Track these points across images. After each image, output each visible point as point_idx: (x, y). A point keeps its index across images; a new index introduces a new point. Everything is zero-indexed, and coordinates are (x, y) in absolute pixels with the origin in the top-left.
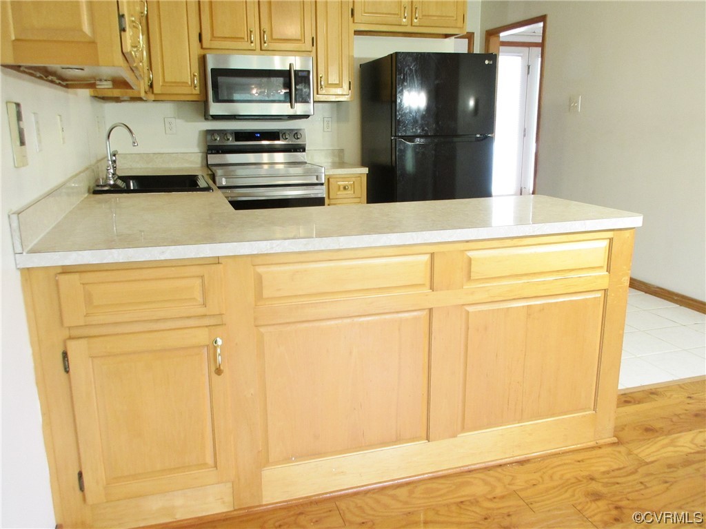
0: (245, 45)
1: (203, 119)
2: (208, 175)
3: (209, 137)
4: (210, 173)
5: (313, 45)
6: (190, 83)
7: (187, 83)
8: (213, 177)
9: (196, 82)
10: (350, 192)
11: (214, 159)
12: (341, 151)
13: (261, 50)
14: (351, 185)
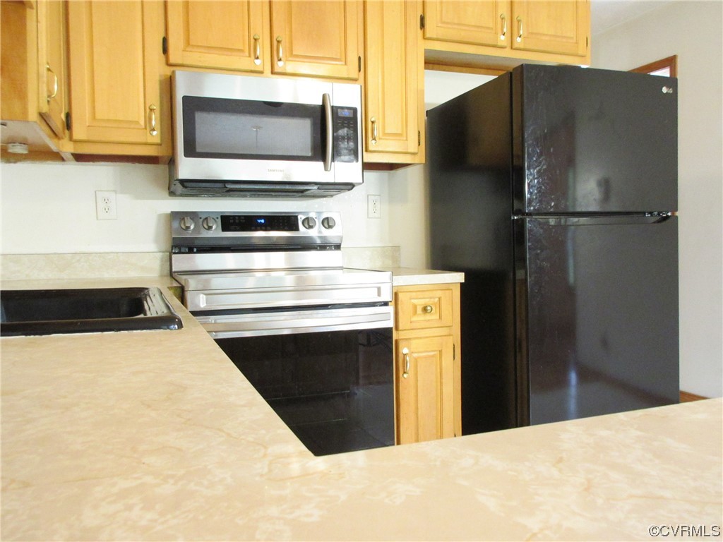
0: (245, 63)
1: (166, 194)
2: (170, 288)
3: (176, 224)
4: (175, 284)
5: (360, 71)
6: (142, 123)
7: (137, 122)
8: (181, 294)
9: (153, 123)
10: (434, 316)
11: (182, 262)
12: (396, 249)
13: (273, 73)
14: (435, 304)
